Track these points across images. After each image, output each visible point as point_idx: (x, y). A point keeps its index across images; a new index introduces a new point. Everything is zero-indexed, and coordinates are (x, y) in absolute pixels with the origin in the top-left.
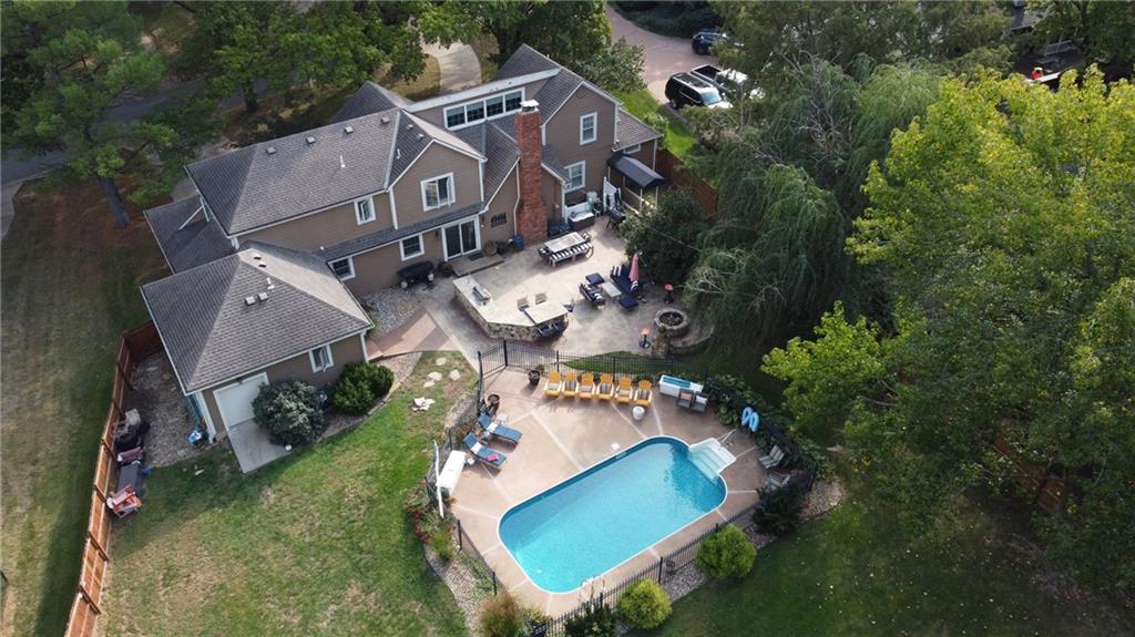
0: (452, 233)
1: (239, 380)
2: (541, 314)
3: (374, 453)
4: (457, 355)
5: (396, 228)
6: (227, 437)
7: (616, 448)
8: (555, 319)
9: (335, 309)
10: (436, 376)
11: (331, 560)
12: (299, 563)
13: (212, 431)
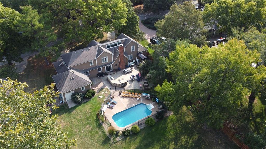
0: (107, 67)
1: (69, 92)
2: (122, 82)
3: (91, 105)
4: (107, 89)
5: (97, 66)
6: (66, 102)
7: (134, 105)
8: (125, 83)
9: (86, 80)
10: (103, 92)
11: (84, 122)
12: (78, 122)
13: (64, 101)
